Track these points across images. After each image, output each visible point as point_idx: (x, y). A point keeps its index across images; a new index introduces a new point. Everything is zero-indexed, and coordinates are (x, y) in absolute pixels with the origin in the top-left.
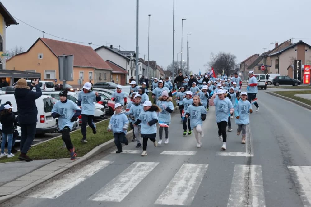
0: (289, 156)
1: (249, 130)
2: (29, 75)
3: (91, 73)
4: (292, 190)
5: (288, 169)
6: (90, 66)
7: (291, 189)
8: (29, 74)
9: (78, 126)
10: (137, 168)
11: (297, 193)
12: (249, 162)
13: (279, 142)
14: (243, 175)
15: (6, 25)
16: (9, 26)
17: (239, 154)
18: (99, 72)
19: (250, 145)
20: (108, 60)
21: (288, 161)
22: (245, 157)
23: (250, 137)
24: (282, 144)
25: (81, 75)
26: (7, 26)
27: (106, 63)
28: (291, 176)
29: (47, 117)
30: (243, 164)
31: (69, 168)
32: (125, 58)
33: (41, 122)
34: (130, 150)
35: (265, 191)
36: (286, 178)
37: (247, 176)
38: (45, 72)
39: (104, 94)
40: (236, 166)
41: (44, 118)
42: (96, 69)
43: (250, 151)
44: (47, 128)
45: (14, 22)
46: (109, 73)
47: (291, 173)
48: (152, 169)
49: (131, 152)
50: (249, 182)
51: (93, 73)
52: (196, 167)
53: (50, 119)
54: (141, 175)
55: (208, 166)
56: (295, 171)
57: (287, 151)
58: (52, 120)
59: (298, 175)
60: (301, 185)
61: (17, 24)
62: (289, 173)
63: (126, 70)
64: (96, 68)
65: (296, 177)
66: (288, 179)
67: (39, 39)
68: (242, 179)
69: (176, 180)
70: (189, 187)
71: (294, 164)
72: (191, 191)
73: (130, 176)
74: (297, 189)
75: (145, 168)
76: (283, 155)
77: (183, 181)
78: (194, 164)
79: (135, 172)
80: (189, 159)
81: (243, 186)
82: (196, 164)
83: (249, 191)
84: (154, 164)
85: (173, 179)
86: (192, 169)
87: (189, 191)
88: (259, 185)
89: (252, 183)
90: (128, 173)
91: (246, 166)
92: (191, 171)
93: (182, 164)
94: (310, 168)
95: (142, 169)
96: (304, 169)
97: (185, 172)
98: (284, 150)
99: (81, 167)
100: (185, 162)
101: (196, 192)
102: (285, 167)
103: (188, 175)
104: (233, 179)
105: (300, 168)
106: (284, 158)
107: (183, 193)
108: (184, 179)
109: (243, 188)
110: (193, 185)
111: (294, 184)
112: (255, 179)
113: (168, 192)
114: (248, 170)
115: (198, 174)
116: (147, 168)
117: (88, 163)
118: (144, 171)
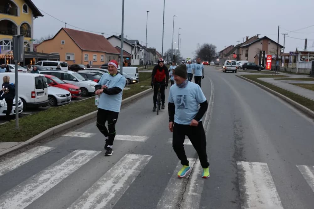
0: (241, 147)
1: (211, 112)
3: (103, 56)
4: (234, 205)
5: (236, 166)
6: (102, 51)
7: (233, 202)
8: (50, 55)
9: (71, 101)
13: (235, 127)
16: (37, 18)
18: (109, 55)
20: (117, 47)
21: (239, 155)
23: (209, 120)
24: (238, 130)
25: (94, 57)
26: (35, 18)
27: (115, 49)
28: (237, 179)
29: (38, 93)
32: (130, 45)
33: (32, 97)
34: (83, 133)
35: (201, 205)
36: (232, 182)
37: (188, 177)
38: (66, 54)
41: (34, 94)
44: (38, 102)
45: (41, 15)
46: (117, 57)
47: (239, 173)
49: (82, 135)
50: (187, 188)
51: (104, 56)
52: (137, 160)
53: (41, 95)
54: (69, 171)
55: (151, 159)
56: (244, 170)
57: (241, 139)
58: (43, 96)
59: (246, 177)
60: (248, 195)
61: (42, 16)
62: (237, 173)
63: (130, 54)
64: (107, 52)
65: (243, 180)
66: (234, 183)
67: (62, 29)
69: (104, 181)
70: (111, 194)
71: (245, 159)
72: (109, 203)
73: (55, 172)
74: (240, 204)
75: (81, 159)
76: (235, 145)
77: (109, 183)
78: (137, 155)
79: (66, 165)
80: (136, 147)
81: (176, 194)
82: (140, 155)
83: (181, 205)
84: (95, 153)
85: (101, 179)
86: (130, 163)
87: (108, 201)
88: (196, 194)
89: (189, 190)
90: (57, 166)
91: (193, 160)
92: (127, 167)
93: (125, 155)
94: (261, 166)
95: (76, 160)
96: (254, 167)
97: (121, 168)
98: (238, 138)
99: (14, 155)
100: (129, 151)
101: (114, 205)
102: (233, 163)
103: (122, 172)
104: (170, 181)
105: (250, 165)
106: (235, 150)
107: (98, 205)
108: (112, 180)
109: (175, 199)
110: (118, 190)
111: (239, 193)
112: (195, 182)
113: (81, 203)
114: (193, 167)
115: (133, 171)
116: (84, 159)
117: (27, 149)
118: (77, 164)
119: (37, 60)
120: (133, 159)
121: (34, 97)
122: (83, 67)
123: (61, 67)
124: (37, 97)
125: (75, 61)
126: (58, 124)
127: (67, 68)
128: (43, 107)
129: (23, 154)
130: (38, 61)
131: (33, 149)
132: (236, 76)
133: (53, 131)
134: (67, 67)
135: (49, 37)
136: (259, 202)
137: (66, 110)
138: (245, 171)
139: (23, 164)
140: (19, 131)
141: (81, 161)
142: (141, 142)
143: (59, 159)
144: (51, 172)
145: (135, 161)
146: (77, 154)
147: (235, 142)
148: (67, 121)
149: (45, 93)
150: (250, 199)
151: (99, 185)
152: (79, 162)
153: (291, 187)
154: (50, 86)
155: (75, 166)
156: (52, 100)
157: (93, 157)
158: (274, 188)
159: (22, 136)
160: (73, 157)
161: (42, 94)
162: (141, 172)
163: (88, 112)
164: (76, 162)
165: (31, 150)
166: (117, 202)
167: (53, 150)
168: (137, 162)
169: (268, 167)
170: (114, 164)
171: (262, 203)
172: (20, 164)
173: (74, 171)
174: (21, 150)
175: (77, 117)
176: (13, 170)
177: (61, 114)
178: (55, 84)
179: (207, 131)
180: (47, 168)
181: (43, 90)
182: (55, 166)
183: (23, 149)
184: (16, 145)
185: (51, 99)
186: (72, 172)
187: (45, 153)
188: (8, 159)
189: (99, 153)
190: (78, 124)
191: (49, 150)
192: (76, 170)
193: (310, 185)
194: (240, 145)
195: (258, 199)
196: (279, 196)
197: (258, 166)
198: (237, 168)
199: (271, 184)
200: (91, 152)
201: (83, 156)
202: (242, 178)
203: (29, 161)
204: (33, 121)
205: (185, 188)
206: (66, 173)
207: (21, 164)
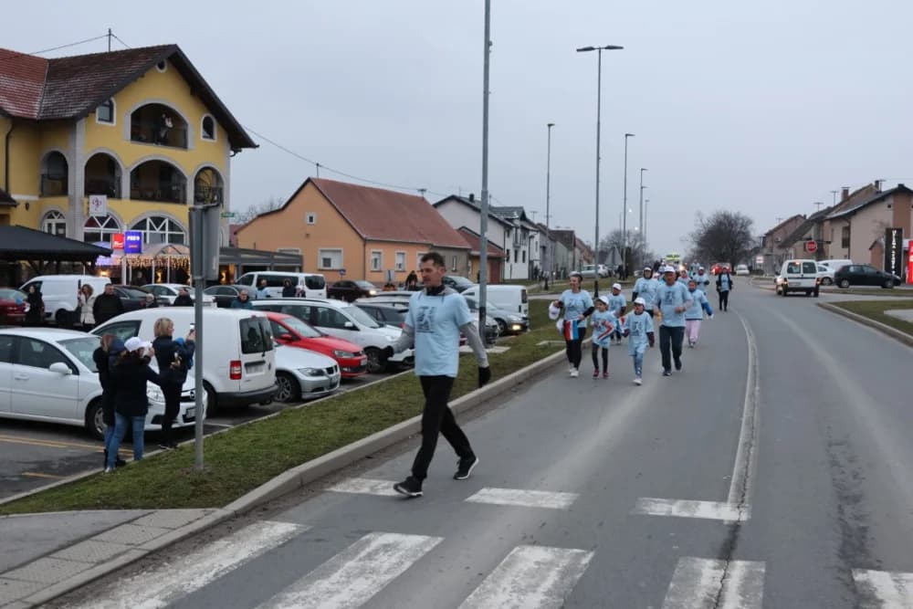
0: (862, 525)
2: (276, 259)
5: (852, 586)
6: (420, 241)
8: (276, 257)
9: (338, 386)
10: (360, 560)
12: (728, 545)
13: (834, 463)
15: (232, 150)
16: (239, 154)
17: (706, 510)
19: (747, 473)
20: (463, 227)
22: (720, 522)
23: (753, 442)
24: (843, 472)
25: (399, 260)
26: (236, 152)
27: (457, 233)
29: (248, 365)
30: (708, 556)
31: (151, 553)
32: (500, 222)
33: (233, 377)
34: (386, 483)
38: (319, 252)
40: (681, 563)
41: (239, 369)
42: (434, 247)
43: (744, 495)
44: (249, 392)
45: (250, 144)
46: (463, 257)
47: (865, 605)
48: (407, 565)
49: (384, 488)
52: (551, 564)
53: (256, 370)
54: (355, 595)
55: (592, 562)
56: (880, 596)
57: (856, 499)
58: (263, 373)
61: (254, 146)
63: (502, 249)
64: (435, 244)
67: (309, 180)
71: (878, 564)
73: (315, 599)
75: (385, 561)
76: (841, 520)
78: (550, 550)
79: (344, 579)
80: (544, 524)
82: (556, 549)
84: (425, 544)
86: (531, 574)
90: (319, 581)
91: (717, 564)
92: (523, 584)
93: (511, 549)
95: (373, 564)
96: (909, 587)
97: (505, 589)
98: (846, 498)
99: (195, 548)
100: (525, 538)
102: (845, 576)
103: (508, 601)
105: (895, 580)
106: (844, 534)
114: (719, 585)
115: (543, 598)
116: (394, 560)
117: (230, 531)
118: (375, 577)
119: (240, 269)
120: (537, 563)
121: (238, 377)
122: (367, 289)
123: (306, 289)
124: (246, 375)
125: (344, 271)
126: (314, 457)
127: (324, 291)
128: (262, 404)
129: (221, 543)
130: (243, 273)
131: (247, 530)
132: (819, 305)
133: (301, 475)
134: (325, 289)
135: (272, 205)
137: (332, 413)
138: (882, 601)
139: (223, 573)
140: (206, 478)
141: (386, 566)
142: (559, 510)
143: (324, 561)
144: (303, 600)
145: (542, 568)
146: (374, 545)
147: (841, 510)
148: (338, 446)
149: (266, 366)
152: (383, 570)
154: (280, 344)
155: (370, 582)
156: (286, 384)
157: (420, 555)
159: (213, 492)
160: (363, 554)
161: (259, 367)
162: (565, 602)
163: (395, 422)
164: (373, 571)
165: (241, 533)
167: (306, 533)
168: (549, 570)
170: (485, 577)
172: (212, 573)
173: (369, 597)
174: (213, 534)
175: (364, 435)
176: (196, 592)
177: (317, 426)
178: (293, 339)
179: (749, 474)
180: (291, 586)
181: (263, 355)
182: (312, 580)
183: (219, 530)
184: (199, 519)
185: (283, 381)
186: (364, 599)
187: (281, 543)
188: (179, 557)
189: (437, 543)
190: (369, 457)
191: (292, 533)
192: (374, 593)
194: (857, 518)
198: (855, 591)
200: (413, 541)
201: (390, 553)
203: (237, 564)
204: (241, 448)
206: (346, 602)
207: (216, 574)
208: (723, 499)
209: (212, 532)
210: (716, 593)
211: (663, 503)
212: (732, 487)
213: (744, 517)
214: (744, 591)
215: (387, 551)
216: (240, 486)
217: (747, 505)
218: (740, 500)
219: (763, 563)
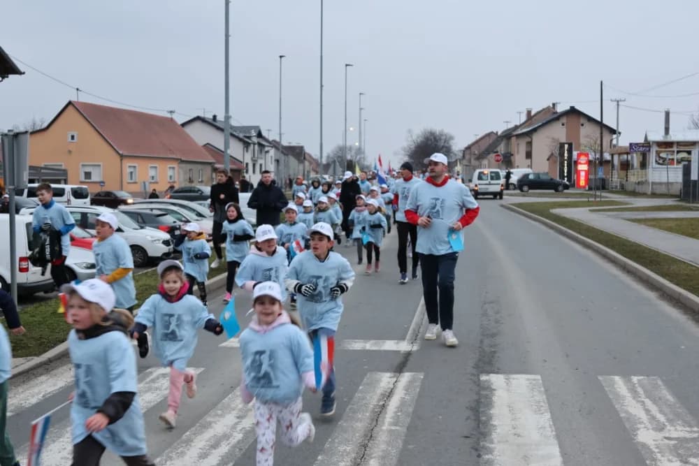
0: (493, 350)
2: (43, 173)
3: (173, 168)
4: (468, 441)
5: (478, 384)
6: (171, 156)
7: (467, 437)
8: (43, 171)
10: (147, 383)
11: (476, 450)
12: (401, 364)
13: (485, 314)
14: (374, 400)
16: (6, 79)
17: (390, 345)
18: (189, 166)
19: (422, 322)
20: (208, 144)
21: (488, 363)
22: (398, 352)
24: (489, 320)
25: (152, 173)
26: (3, 78)
27: (204, 150)
28: (478, 402)
30: (387, 371)
32: (240, 140)
33: (22, 270)
35: (406, 442)
36: (467, 408)
37: (381, 403)
38: (80, 167)
39: (178, 211)
40: (368, 375)
41: (26, 263)
42: (182, 161)
43: (417, 336)
44: (34, 283)
45: (16, 71)
46: (209, 169)
47: (483, 392)
50: (380, 419)
51: (177, 168)
56: (493, 387)
57: (493, 335)
59: (495, 399)
60: (495, 426)
61: (21, 73)
62: (478, 393)
63: (241, 162)
64: (183, 159)
65: (489, 404)
66: (472, 409)
67: (70, 103)
68: (367, 412)
69: (217, 415)
70: (235, 434)
71: (498, 371)
72: (234, 447)
74: (478, 439)
75: (163, 383)
76: (480, 347)
77: (230, 419)
81: (360, 430)
83: (370, 445)
85: (212, 413)
87: (230, 445)
88: (398, 428)
89: (383, 423)
91: (392, 375)
94: (528, 379)
95: (156, 385)
96: (514, 382)
98: (487, 335)
99: (24, 382)
101: (244, 450)
102: (475, 378)
104: (347, 410)
105: (506, 379)
106: (480, 355)
107: (214, 451)
108: (235, 413)
109: (358, 437)
110: (248, 429)
111: (479, 424)
112: (396, 410)
113: (181, 449)
114: (392, 386)
117: (47, 371)
118: (158, 392)
121: (26, 270)
122: (124, 198)
123: (72, 198)
124: (32, 270)
125: (103, 182)
127: (88, 200)
129: (43, 378)
134: (89, 198)
135: (34, 124)
136: (515, 434)
138: (494, 390)
139: (49, 395)
140: (21, 338)
141: (165, 386)
146: (155, 375)
147: (482, 342)
150: (498, 431)
151: (210, 423)
152: (163, 388)
153: (580, 411)
158: (546, 414)
159: (30, 347)
160: (148, 380)
164: (157, 389)
165: (55, 372)
166: (249, 446)
169: (541, 382)
170: (235, 389)
171: (519, 436)
172: (41, 395)
173: (156, 403)
174: (35, 373)
176: (32, 407)
183: (40, 370)
184: (22, 364)
186: (152, 404)
188: (13, 388)
189: (200, 371)
192: (159, 400)
193: (616, 406)
194: (491, 346)
195: (513, 431)
196: (554, 425)
197: (521, 381)
198: (479, 385)
199: (542, 408)
202: (488, 400)
203: (58, 389)
204: (45, 318)
205: (377, 420)
207: (43, 396)
208: (403, 338)
209: (35, 372)
210: (389, 390)
211: (360, 342)
212: (410, 332)
213: (415, 348)
214: (407, 389)
215: (165, 377)
216: (49, 342)
217: (418, 342)
218: (414, 338)
219: (423, 374)
